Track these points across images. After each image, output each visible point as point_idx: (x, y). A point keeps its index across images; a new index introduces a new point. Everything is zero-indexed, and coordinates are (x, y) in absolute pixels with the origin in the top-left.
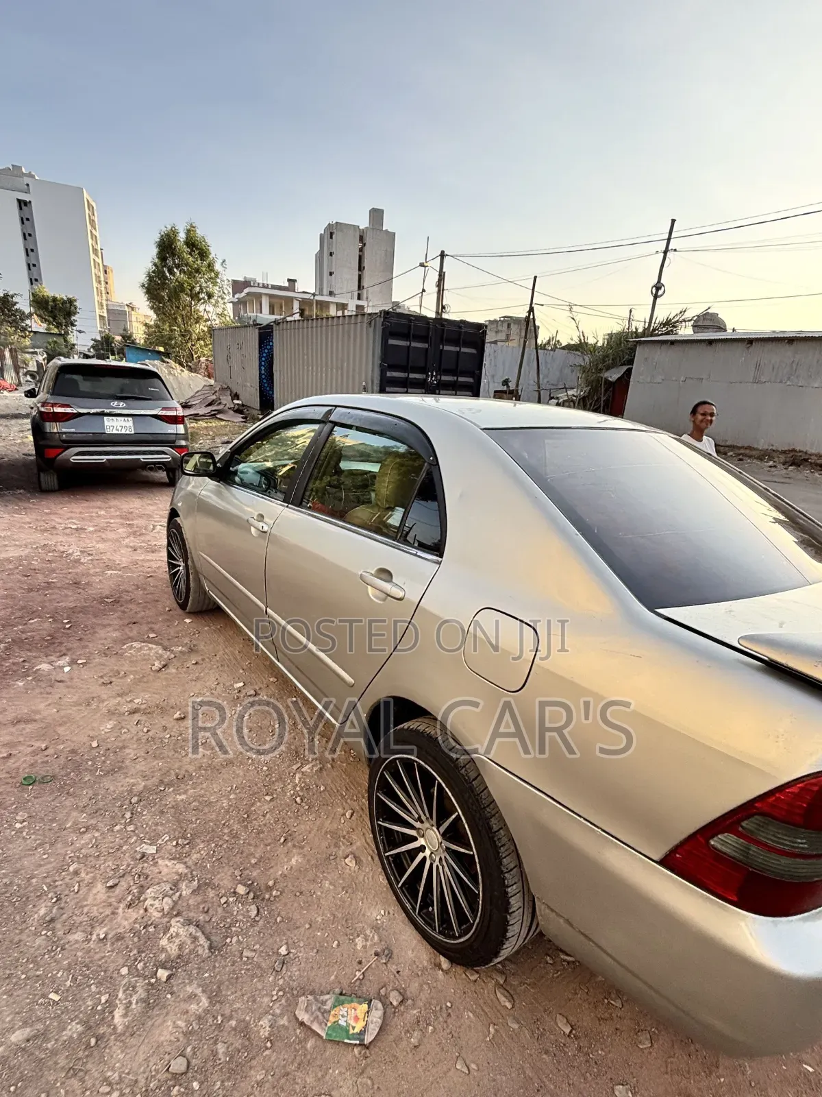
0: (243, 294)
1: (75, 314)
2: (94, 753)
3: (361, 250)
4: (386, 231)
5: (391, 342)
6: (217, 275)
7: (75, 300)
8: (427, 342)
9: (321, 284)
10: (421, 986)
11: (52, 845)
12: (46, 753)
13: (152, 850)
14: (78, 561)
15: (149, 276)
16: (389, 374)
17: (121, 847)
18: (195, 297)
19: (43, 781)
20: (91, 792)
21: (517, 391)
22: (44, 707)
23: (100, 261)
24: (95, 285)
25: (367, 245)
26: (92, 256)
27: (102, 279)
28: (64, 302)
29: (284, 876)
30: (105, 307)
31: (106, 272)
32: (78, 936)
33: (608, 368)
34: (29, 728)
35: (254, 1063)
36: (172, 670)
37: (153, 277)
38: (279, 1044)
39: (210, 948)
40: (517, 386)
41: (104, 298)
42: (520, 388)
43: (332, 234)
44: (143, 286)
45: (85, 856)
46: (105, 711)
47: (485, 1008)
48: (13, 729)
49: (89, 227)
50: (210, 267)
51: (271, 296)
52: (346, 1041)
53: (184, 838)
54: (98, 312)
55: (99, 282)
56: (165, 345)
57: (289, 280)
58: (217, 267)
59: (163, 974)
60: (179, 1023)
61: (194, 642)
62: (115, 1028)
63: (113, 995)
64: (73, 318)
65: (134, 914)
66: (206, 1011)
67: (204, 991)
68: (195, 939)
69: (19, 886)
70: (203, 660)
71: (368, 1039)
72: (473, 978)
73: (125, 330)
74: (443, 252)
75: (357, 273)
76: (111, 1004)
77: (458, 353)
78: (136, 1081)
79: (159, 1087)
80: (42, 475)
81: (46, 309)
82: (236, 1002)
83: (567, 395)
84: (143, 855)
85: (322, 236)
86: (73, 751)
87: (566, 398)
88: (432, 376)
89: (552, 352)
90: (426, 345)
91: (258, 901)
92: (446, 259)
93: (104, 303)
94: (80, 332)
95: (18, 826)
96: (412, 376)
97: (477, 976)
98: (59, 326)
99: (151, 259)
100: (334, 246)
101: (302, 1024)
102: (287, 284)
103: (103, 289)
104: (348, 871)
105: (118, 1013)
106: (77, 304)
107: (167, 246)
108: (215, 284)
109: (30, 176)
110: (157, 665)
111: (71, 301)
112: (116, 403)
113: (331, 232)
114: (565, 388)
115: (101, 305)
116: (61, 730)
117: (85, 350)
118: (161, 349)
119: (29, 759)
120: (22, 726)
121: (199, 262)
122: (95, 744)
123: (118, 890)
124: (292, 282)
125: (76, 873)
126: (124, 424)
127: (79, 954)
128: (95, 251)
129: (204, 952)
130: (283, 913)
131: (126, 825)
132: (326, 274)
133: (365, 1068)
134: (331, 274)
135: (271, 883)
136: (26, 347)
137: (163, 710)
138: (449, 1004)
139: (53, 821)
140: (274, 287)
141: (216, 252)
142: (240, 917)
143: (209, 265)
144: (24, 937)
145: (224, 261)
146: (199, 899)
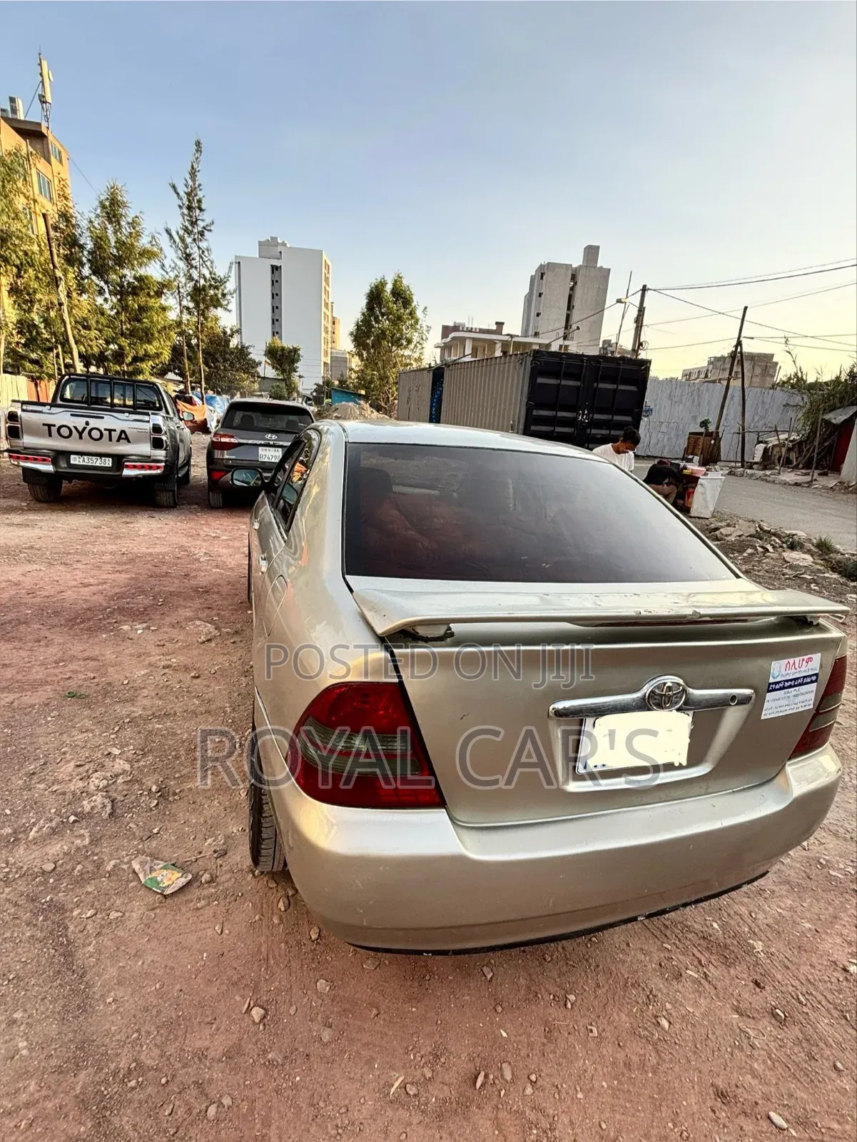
0: (449, 339)
1: (298, 360)
2: (122, 687)
3: (572, 289)
4: (601, 267)
5: (540, 380)
6: (417, 322)
7: (299, 349)
8: (579, 380)
9: (528, 325)
10: (230, 878)
11: (61, 734)
12: (92, 681)
13: (116, 751)
14: (198, 560)
15: (357, 325)
16: (535, 413)
17: (100, 746)
18: (397, 343)
19: (80, 697)
20: (104, 710)
21: (718, 433)
22: (109, 654)
23: (329, 313)
24: (323, 334)
25: (579, 283)
26: (324, 309)
27: (330, 329)
28: (290, 351)
29: (190, 789)
30: (329, 355)
31: (334, 323)
32: (42, 786)
33: (833, 409)
34: (92, 664)
35: (93, 881)
36: (213, 644)
37: (361, 326)
38: (115, 878)
39: (111, 814)
40: (718, 428)
41: (330, 346)
42: (720, 430)
43: (542, 275)
44: (351, 334)
45: (76, 746)
46: (147, 662)
47: (264, 906)
48: (82, 663)
49: (324, 283)
50: (412, 314)
51: (474, 339)
52: (154, 889)
53: (142, 750)
54: (323, 359)
55: (327, 332)
56: (366, 388)
57: (497, 323)
58: (419, 314)
59: (72, 818)
60: (65, 847)
61: (244, 628)
62: (27, 838)
63: (38, 820)
64: (296, 365)
65: (81, 784)
66: (85, 846)
67: (90, 836)
68: (105, 806)
69: (28, 751)
70: (241, 641)
71: (168, 892)
72: (270, 885)
73: (342, 375)
74: (645, 286)
75: (565, 311)
76: (34, 824)
77: (615, 391)
78: (22, 867)
79: (31, 875)
80: (211, 494)
81: (276, 358)
82: (105, 847)
83: (779, 439)
84: (109, 753)
85: (533, 279)
86: (109, 684)
87: (777, 443)
88: (583, 414)
89: (771, 391)
90: (579, 383)
91: (161, 799)
92: (648, 294)
93: (329, 351)
94: (300, 377)
95: (49, 719)
96: (561, 414)
97: (274, 885)
98: (283, 371)
99: (360, 310)
100: (544, 288)
101: (134, 872)
102: (494, 327)
103: (329, 339)
104: (237, 799)
105: (35, 829)
106: (300, 352)
107: (375, 297)
108: (416, 330)
109: (284, 244)
110: (203, 638)
111: (295, 350)
112: (270, 435)
113: (542, 273)
114: (776, 431)
115: (326, 353)
116: (111, 670)
117: (308, 393)
118: (363, 392)
119: (80, 683)
120: (89, 661)
121: (402, 311)
122: (126, 682)
123: (81, 769)
124: (500, 325)
125: (64, 753)
126: (274, 454)
127: (36, 795)
128: (326, 305)
129: (105, 815)
130: (173, 811)
131: (112, 734)
132: (533, 314)
133: (157, 908)
134: (538, 315)
135: (178, 791)
136: (254, 391)
137: (187, 669)
138: (240, 894)
139: (71, 721)
140: (482, 331)
141: (418, 301)
142: (143, 805)
143: (410, 314)
144: (13, 778)
145: (426, 308)
146: (125, 787)
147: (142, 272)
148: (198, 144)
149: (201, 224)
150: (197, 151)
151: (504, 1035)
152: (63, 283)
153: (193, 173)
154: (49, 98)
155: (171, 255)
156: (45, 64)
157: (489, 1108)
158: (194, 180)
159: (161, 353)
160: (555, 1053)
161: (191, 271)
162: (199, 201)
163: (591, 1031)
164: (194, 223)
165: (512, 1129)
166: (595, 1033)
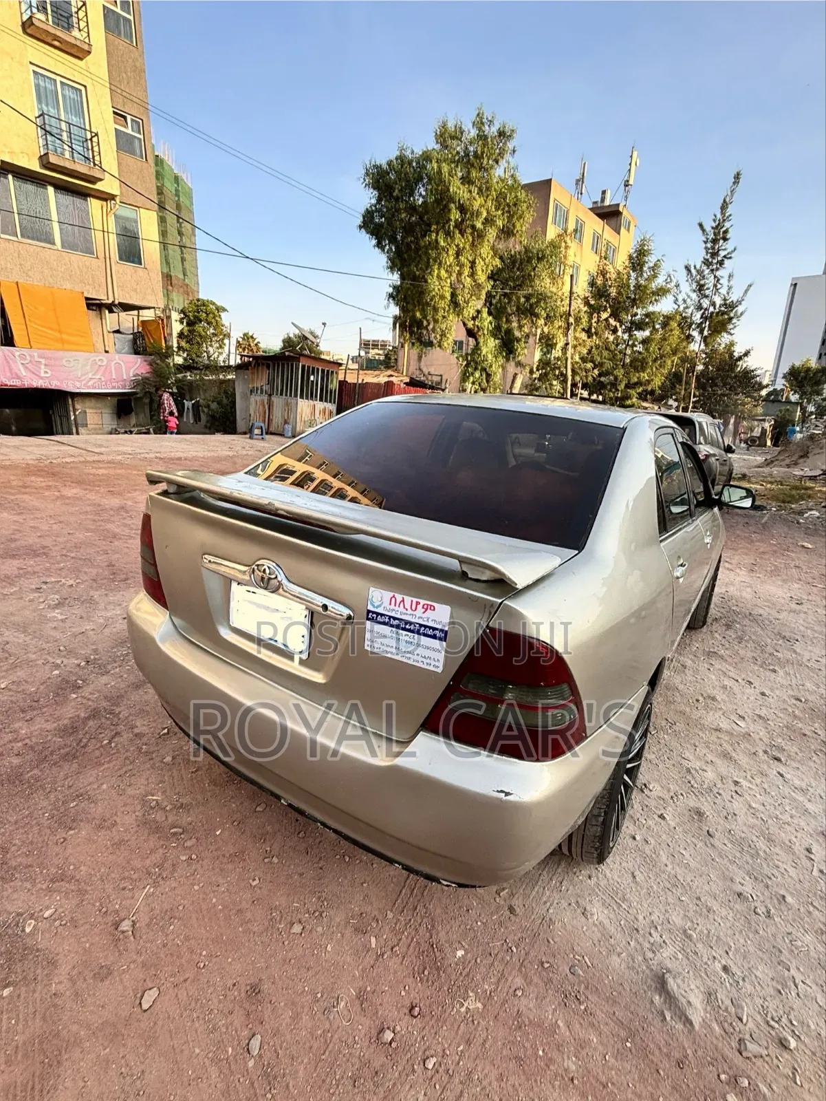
81: (796, 380)
98: (803, 394)
136: (757, 415)
147: (651, 309)
148: (737, 177)
149: (722, 253)
150: (734, 183)
151: (218, 833)
152: (573, 327)
153: (724, 206)
154: (631, 182)
155: (687, 290)
156: (635, 154)
157: (162, 843)
158: (723, 213)
159: (652, 380)
160: (222, 864)
161: (702, 301)
162: (726, 232)
163: (254, 880)
164: (714, 255)
165: (154, 858)
166: (254, 883)
